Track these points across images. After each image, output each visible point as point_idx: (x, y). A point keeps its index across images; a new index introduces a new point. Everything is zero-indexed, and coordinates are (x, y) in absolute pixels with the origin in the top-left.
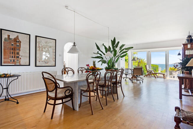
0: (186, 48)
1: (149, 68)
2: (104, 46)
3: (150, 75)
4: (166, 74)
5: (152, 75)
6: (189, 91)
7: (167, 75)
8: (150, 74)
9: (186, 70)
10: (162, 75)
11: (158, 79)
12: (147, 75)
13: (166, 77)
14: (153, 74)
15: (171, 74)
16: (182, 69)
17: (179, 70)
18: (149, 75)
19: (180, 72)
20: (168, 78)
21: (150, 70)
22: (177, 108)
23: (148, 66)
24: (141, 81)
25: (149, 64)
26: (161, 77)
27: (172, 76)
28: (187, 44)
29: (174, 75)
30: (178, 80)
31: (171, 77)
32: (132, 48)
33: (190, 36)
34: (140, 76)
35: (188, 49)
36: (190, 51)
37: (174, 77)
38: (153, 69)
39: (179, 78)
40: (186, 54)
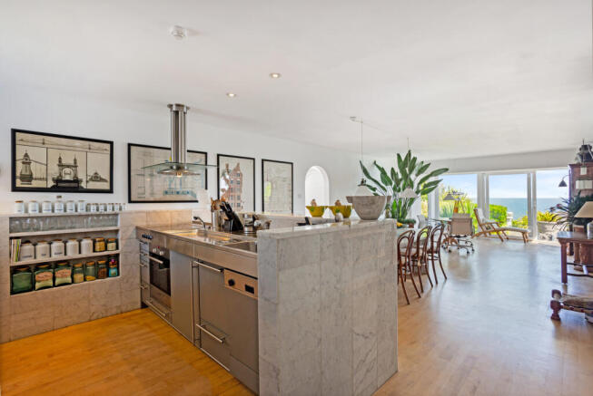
0: (577, 175)
1: (484, 214)
2: (378, 166)
3: (488, 234)
4: (529, 231)
5: (492, 234)
6: (584, 267)
7: (532, 233)
8: (487, 230)
9: (577, 224)
10: (520, 235)
11: (510, 244)
12: (480, 233)
13: (529, 238)
14: (495, 231)
15: (542, 230)
16: (568, 220)
17: (563, 222)
18: (485, 233)
19: (565, 227)
20: (536, 240)
21: (489, 221)
22: (555, 292)
23: (480, 211)
24: (470, 250)
25: (483, 204)
26: (515, 239)
27: (544, 235)
28: (578, 166)
29: (553, 234)
30: (559, 245)
31: (544, 238)
32: (446, 170)
33: (585, 147)
34: (465, 236)
35: (581, 178)
36: (586, 181)
37: (551, 238)
38: (495, 218)
39: (561, 240)
40: (577, 187)
